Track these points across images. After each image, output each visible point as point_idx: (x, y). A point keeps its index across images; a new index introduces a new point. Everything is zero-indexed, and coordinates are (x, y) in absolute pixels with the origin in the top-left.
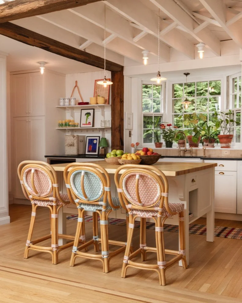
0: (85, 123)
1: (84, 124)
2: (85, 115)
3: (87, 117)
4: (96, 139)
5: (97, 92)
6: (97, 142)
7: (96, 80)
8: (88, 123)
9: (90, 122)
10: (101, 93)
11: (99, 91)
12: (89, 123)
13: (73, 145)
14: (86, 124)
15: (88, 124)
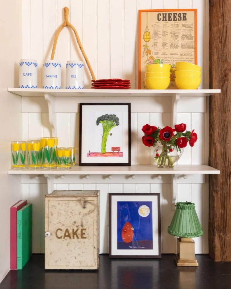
0: (100, 151)
1: (95, 154)
2: (98, 123)
3: (105, 130)
4: (149, 204)
5: (152, 49)
6: (151, 215)
7: (140, 12)
8: (109, 150)
9: (118, 149)
10: (164, 53)
11: (159, 45)
12: (114, 149)
13: (79, 232)
14: (104, 154)
15: (113, 154)
